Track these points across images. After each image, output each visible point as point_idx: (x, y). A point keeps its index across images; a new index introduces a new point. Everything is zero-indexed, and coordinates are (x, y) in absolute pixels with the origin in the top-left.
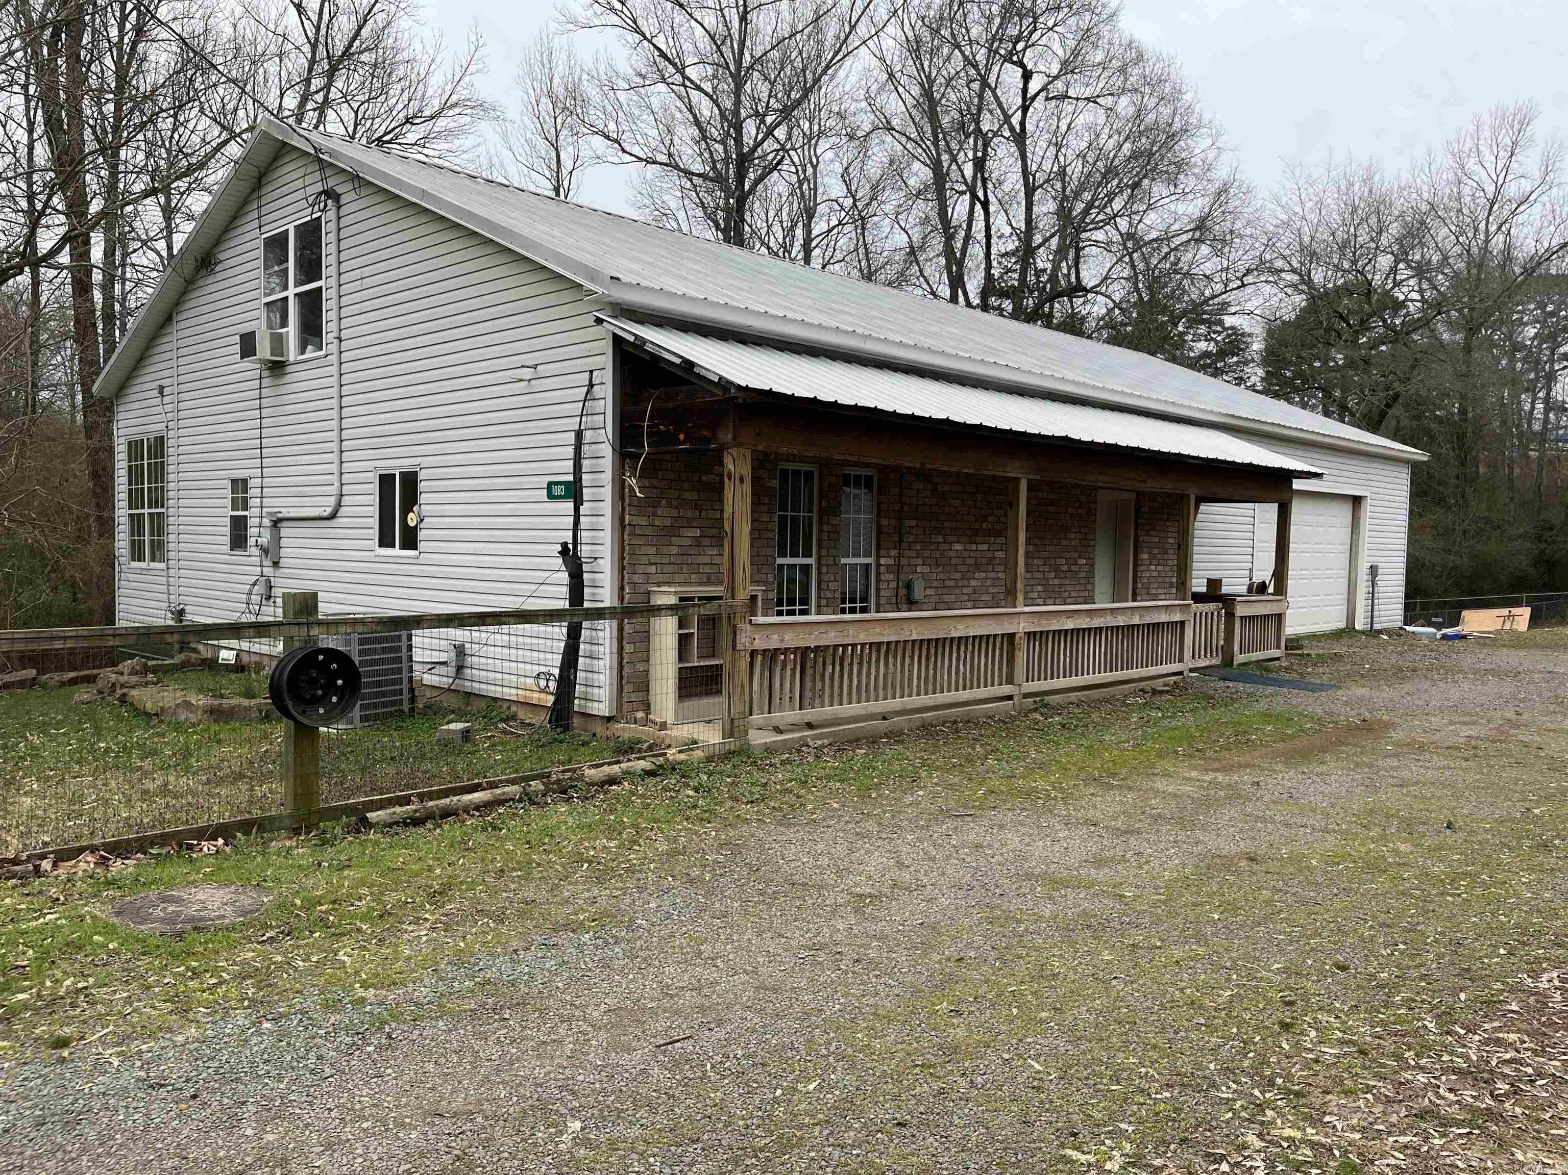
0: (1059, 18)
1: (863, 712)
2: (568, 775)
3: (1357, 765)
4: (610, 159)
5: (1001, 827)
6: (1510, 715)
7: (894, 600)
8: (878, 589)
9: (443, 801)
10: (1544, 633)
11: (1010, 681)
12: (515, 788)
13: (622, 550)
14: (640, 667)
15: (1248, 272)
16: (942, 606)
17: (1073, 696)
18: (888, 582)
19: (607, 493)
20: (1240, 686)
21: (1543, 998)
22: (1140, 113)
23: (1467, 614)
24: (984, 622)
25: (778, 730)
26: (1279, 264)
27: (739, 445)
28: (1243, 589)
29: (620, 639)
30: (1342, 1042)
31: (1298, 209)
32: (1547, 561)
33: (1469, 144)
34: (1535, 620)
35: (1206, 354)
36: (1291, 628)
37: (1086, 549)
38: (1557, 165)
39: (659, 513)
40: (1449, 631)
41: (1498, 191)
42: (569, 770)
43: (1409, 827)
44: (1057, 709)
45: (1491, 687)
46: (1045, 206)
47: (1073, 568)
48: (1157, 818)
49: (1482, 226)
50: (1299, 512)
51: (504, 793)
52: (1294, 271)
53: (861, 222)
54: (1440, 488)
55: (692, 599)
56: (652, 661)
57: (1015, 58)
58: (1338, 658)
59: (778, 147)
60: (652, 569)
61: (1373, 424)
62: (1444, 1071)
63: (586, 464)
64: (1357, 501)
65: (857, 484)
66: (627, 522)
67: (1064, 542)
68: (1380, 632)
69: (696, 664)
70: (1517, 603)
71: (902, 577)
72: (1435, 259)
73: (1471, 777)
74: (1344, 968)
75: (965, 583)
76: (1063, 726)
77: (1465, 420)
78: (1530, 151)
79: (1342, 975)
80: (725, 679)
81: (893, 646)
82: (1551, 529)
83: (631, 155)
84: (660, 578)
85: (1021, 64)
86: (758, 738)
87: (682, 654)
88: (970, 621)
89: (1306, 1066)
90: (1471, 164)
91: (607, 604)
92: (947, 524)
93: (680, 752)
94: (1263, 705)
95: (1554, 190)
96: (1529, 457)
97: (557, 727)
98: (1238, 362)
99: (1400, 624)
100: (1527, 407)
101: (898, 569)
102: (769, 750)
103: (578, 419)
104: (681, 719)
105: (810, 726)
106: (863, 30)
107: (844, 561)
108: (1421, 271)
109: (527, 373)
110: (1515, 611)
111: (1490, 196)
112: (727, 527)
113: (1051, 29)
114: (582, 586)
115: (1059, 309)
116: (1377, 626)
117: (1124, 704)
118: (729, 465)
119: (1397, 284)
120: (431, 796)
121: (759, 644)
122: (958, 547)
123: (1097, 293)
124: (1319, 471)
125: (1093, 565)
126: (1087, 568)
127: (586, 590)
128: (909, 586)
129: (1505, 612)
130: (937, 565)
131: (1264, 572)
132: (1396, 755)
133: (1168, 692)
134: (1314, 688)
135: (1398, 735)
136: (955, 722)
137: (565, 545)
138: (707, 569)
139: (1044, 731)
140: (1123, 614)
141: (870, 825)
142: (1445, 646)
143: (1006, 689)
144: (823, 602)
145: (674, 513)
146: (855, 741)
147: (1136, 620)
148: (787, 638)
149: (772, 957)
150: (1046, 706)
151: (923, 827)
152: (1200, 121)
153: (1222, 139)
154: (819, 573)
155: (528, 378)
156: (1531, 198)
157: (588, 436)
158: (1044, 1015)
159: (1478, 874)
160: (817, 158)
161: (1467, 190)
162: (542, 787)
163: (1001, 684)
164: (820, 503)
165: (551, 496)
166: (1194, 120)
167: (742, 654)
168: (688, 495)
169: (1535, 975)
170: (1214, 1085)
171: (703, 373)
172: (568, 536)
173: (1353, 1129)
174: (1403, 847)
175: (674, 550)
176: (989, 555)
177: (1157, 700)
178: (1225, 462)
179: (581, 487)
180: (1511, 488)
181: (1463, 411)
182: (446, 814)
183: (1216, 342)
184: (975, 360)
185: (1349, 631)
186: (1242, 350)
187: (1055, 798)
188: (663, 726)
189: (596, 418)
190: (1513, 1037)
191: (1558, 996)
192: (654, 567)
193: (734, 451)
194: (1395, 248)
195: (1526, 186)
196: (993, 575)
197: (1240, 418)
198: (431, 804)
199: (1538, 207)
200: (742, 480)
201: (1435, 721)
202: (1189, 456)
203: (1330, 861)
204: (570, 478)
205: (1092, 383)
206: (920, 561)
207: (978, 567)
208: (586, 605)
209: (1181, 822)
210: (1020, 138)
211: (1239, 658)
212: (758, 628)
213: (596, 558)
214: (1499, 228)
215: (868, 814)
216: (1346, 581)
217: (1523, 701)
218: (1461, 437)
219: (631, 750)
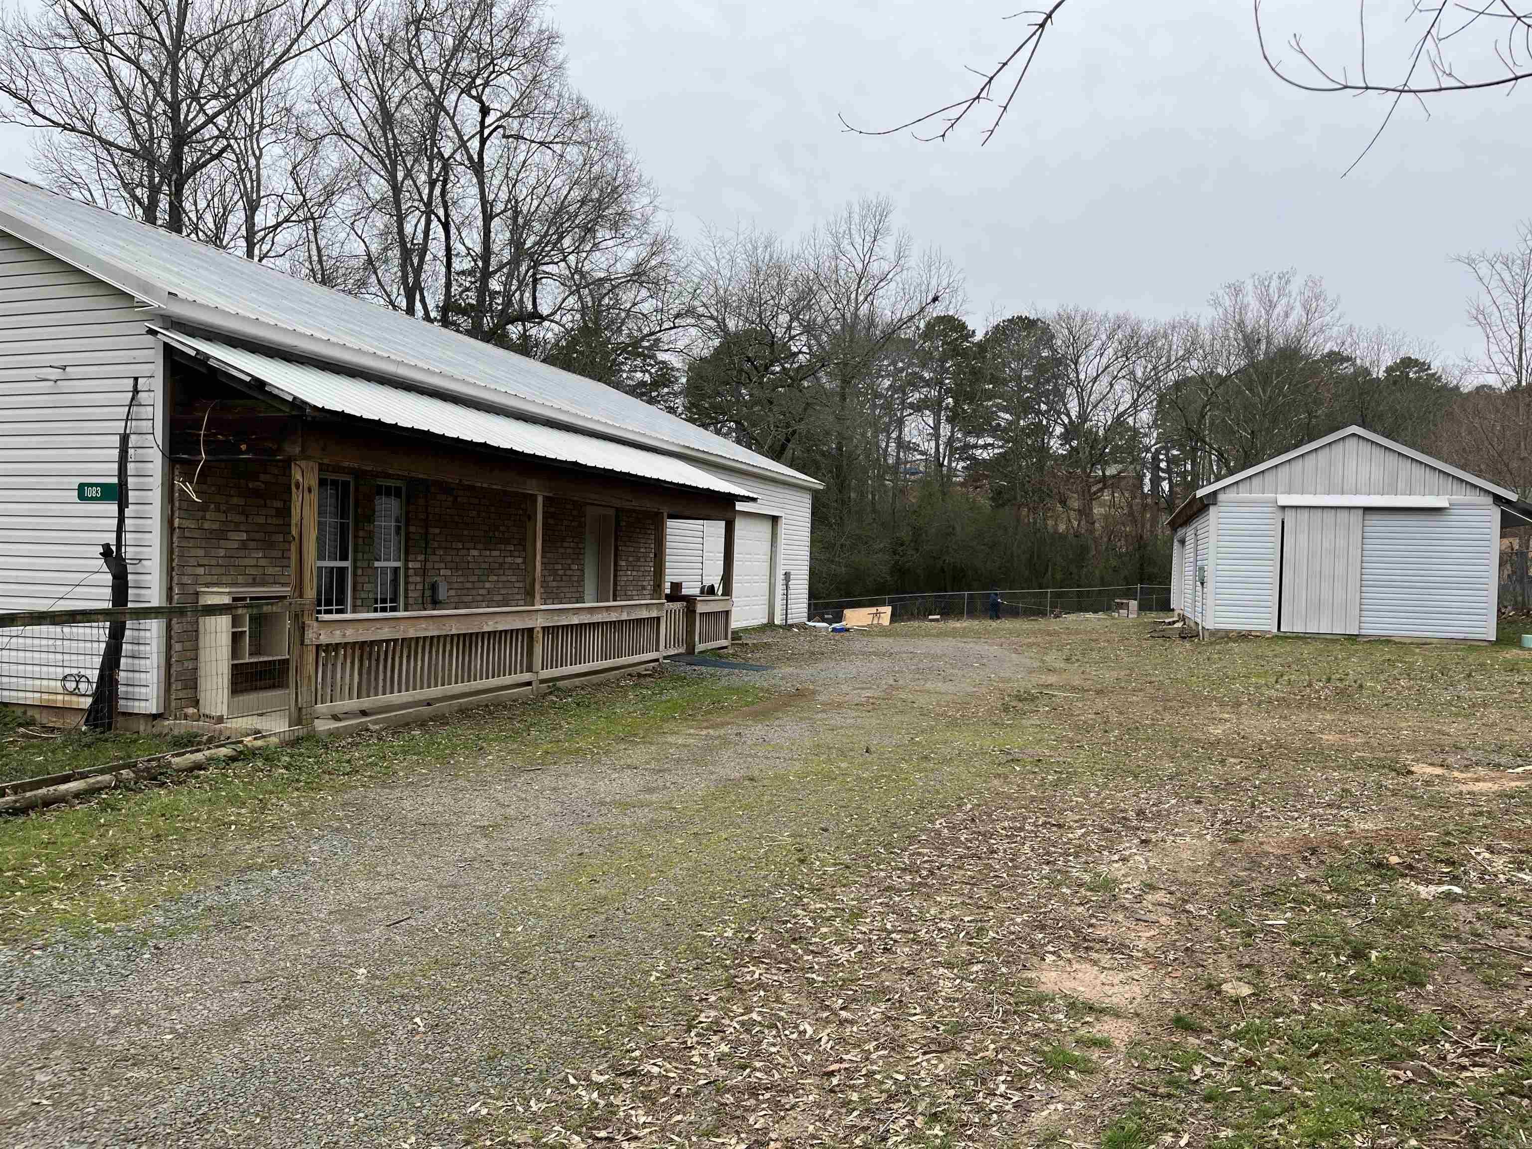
0: (513, 63)
1: (411, 699)
2: (154, 764)
3: (801, 718)
4: (18, 119)
5: (567, 775)
6: (891, 682)
7: (420, 601)
8: (406, 590)
9: (40, 791)
10: (902, 626)
11: (530, 669)
12: (107, 777)
13: (171, 552)
14: (189, 665)
15: (677, 316)
16: (461, 605)
17: (577, 681)
18: (416, 584)
19: (156, 496)
20: (704, 669)
21: (938, 833)
22: (588, 161)
23: (848, 612)
24: (509, 618)
25: (336, 718)
26: (701, 310)
27: (308, 458)
28: (697, 591)
29: (169, 638)
30: (835, 865)
31: (713, 264)
32: (900, 570)
33: (844, 227)
34: (894, 618)
35: (643, 384)
36: (737, 622)
37: (578, 555)
38: (907, 253)
39: (208, 517)
40: (837, 625)
41: (865, 268)
42: (153, 760)
43: (842, 753)
44: (568, 692)
45: (876, 664)
46: (501, 235)
47: (569, 573)
48: (678, 761)
49: (853, 296)
50: (740, 526)
51: (98, 782)
52: (712, 317)
53: (313, 223)
54: (824, 510)
55: (244, 599)
56: (202, 658)
57: (474, 92)
58: (767, 646)
59: (216, 133)
60: (201, 571)
61: (776, 454)
62: (894, 870)
63: (131, 467)
64: (775, 519)
65: (388, 493)
66: (176, 524)
67: (561, 550)
68: (792, 626)
69: (247, 661)
70: (884, 604)
71: (428, 580)
72: (820, 320)
73: (874, 722)
74: (825, 830)
75: (481, 585)
76: (578, 705)
77: (841, 455)
78: (888, 239)
79: (826, 834)
80: (292, 672)
81: (435, 640)
82: (902, 545)
83: (44, 117)
84: (209, 579)
85: (478, 98)
86: (323, 726)
87: (235, 652)
88: (498, 618)
89: (820, 877)
90: (846, 244)
91: (155, 603)
92: (466, 533)
93: (255, 739)
94: (724, 682)
95: (905, 272)
96: (885, 486)
97: (96, 726)
98: (668, 393)
99: (805, 620)
100: (884, 445)
101: (423, 572)
102: (334, 734)
103: (123, 424)
104: (236, 712)
105: (364, 713)
106: (315, 33)
107: (377, 564)
108: (809, 329)
109: (55, 374)
110: (881, 609)
111: (859, 271)
112: (294, 532)
113: (505, 72)
114: (126, 587)
115: (514, 331)
116: (790, 622)
117: (618, 686)
118: (297, 475)
119: (792, 338)
120: (24, 788)
121: (324, 639)
122: (475, 553)
123: (552, 321)
124: (755, 496)
125: (583, 571)
126: (578, 573)
127: (130, 591)
128: (434, 587)
129: (873, 610)
130: (457, 569)
131: (714, 578)
132: (823, 711)
133: (650, 675)
134: (758, 669)
135: (821, 698)
136: (487, 706)
137: (107, 547)
138: (253, 571)
139: (564, 708)
140: (616, 611)
141: (462, 782)
142: (838, 636)
143: (526, 677)
144: (359, 602)
145: (222, 517)
146: (407, 725)
147: (624, 617)
148: (348, 633)
149: (439, 870)
150: (559, 689)
151: (505, 780)
152: (640, 179)
153: (659, 199)
154: (355, 575)
155: (53, 378)
156: (889, 277)
157: (133, 440)
158: (653, 875)
159: (890, 776)
160: (261, 150)
161: (842, 265)
162: (132, 775)
163: (522, 672)
164: (356, 511)
165: (82, 497)
166: (634, 177)
167: (310, 648)
168: (235, 500)
169: (933, 822)
170: (770, 893)
171: (276, 392)
172: (111, 538)
173: (852, 900)
174: (843, 765)
175: (222, 553)
176: (501, 560)
177: (642, 681)
178: (690, 487)
179: (127, 490)
180: (874, 511)
181: (840, 448)
182: (47, 803)
183: (651, 374)
184: (490, 389)
185: (770, 625)
186: (672, 382)
187: (598, 753)
188: (220, 720)
189: (144, 423)
190: (925, 851)
191: (946, 831)
192: (202, 569)
193: (303, 463)
194: (790, 308)
195: (886, 267)
196: (504, 578)
197: (693, 449)
198: (28, 794)
199: (893, 285)
200: (310, 491)
201: (845, 688)
202: (665, 482)
203: (801, 777)
204: (115, 480)
205: (582, 414)
206: (443, 565)
207: (491, 571)
208: (130, 605)
209: (695, 762)
210: (478, 167)
211: (700, 647)
212: (322, 624)
213: (140, 560)
214: (866, 299)
215: (456, 775)
216: (767, 585)
217: (898, 672)
218: (839, 468)
219: (190, 743)
